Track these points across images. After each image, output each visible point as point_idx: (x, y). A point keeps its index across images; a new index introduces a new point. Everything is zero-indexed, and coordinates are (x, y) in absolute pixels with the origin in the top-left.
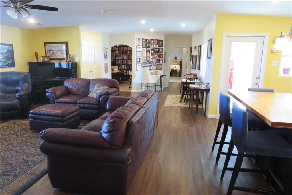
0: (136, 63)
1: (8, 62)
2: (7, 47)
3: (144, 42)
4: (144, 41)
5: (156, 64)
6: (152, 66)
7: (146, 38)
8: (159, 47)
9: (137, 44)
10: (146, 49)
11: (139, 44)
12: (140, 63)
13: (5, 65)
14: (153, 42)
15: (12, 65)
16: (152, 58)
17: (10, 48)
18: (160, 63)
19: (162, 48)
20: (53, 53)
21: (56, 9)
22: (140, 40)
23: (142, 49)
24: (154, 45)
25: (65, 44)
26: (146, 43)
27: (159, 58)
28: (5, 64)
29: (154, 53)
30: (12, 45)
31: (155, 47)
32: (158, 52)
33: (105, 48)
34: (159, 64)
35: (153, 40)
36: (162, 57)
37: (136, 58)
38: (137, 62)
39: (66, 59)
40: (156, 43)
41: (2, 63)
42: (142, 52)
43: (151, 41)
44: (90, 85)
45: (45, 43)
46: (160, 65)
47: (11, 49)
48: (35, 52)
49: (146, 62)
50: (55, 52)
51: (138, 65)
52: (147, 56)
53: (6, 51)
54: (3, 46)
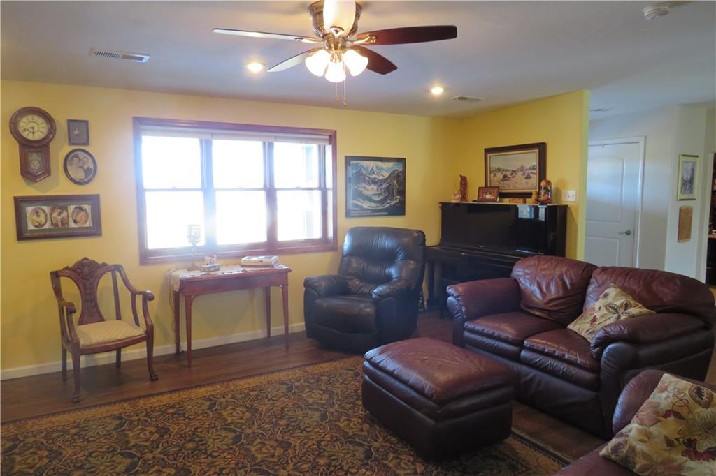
1: (389, 201)
2: (391, 164)
13: (381, 211)
15: (400, 210)
17: (397, 168)
25: (537, 151)
28: (382, 208)
30: (402, 161)
33: (683, 156)
39: (534, 196)
41: (374, 205)
44: (590, 289)
45: (488, 151)
47: (401, 169)
48: (461, 176)
50: (508, 174)
53: (386, 175)
54: (380, 164)
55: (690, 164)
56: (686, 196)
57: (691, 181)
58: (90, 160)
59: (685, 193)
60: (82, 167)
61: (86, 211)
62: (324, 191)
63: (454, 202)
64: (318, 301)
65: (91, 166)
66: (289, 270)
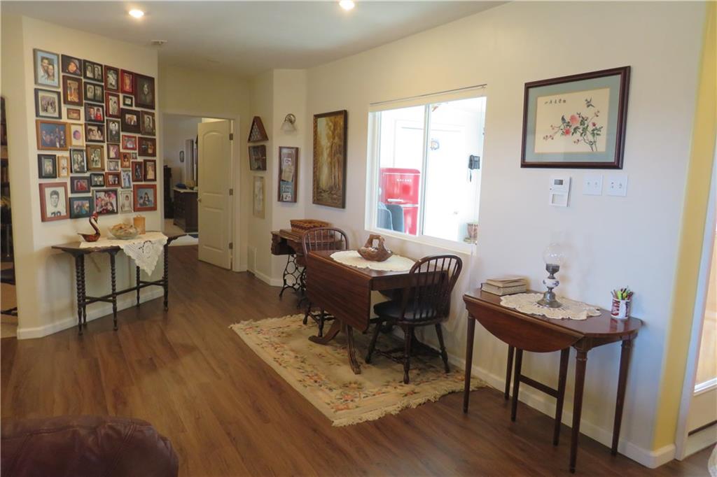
0: (35, 181)
3: (74, 73)
4: (72, 67)
5: (132, 184)
6: (115, 192)
7: (82, 58)
8: (139, 109)
9: (36, 82)
10: (82, 109)
11: (49, 82)
12: (57, 180)
16: (112, 155)
18: (145, 180)
19: (153, 115)
22: (51, 62)
23: (64, 107)
24: (118, 96)
26: (84, 80)
27: (140, 159)
29: (122, 134)
31: (124, 104)
32: (139, 132)
34: (143, 183)
35: (116, 70)
36: (154, 154)
37: (32, 153)
40: (128, 88)
46: (146, 190)
52: (92, 146)
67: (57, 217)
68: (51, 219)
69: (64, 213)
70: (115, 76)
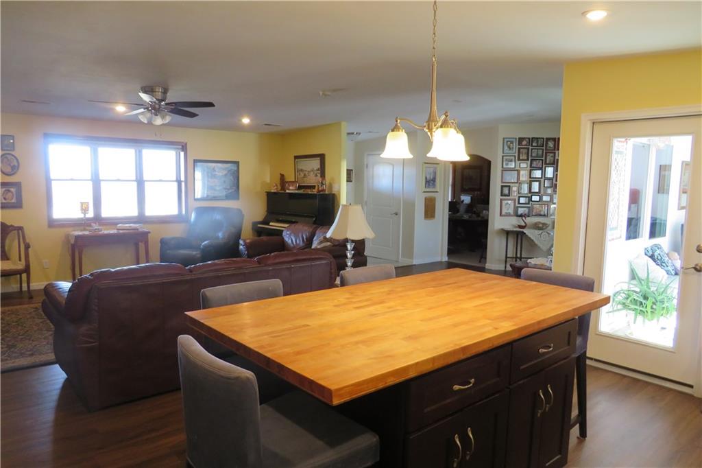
0: (499, 197)
1: (227, 190)
2: (229, 165)
3: (526, 145)
4: (524, 143)
7: (531, 137)
9: (503, 152)
10: (529, 162)
11: (510, 152)
14: (552, 146)
15: (235, 196)
16: (547, 185)
17: (233, 168)
20: (305, 175)
21: (211, 105)
22: (512, 142)
23: (518, 162)
24: (554, 153)
25: (320, 159)
28: (222, 195)
30: (237, 163)
33: (425, 163)
37: (499, 184)
38: (502, 195)
39: (316, 188)
41: (215, 192)
42: (517, 170)
43: (547, 143)
45: (296, 157)
47: (236, 168)
48: (281, 173)
49: (528, 197)
50: (307, 173)
51: (504, 202)
53: (225, 172)
54: (220, 165)
55: (432, 170)
56: (428, 190)
57: (434, 180)
58: (15, 161)
59: (429, 187)
60: (10, 165)
61: (12, 192)
62: (179, 182)
63: (273, 191)
64: (168, 252)
65: (16, 164)
66: (149, 232)
67: (508, 215)
68: (504, 216)
69: (512, 213)
70: (553, 142)
